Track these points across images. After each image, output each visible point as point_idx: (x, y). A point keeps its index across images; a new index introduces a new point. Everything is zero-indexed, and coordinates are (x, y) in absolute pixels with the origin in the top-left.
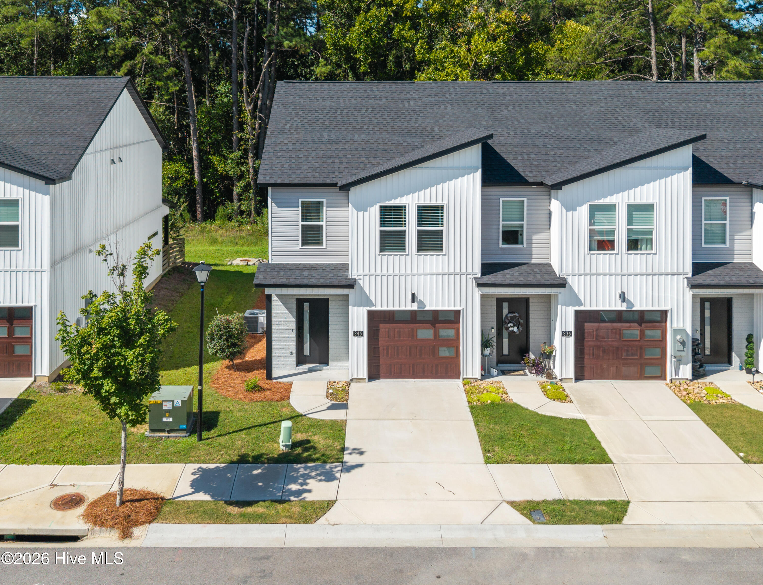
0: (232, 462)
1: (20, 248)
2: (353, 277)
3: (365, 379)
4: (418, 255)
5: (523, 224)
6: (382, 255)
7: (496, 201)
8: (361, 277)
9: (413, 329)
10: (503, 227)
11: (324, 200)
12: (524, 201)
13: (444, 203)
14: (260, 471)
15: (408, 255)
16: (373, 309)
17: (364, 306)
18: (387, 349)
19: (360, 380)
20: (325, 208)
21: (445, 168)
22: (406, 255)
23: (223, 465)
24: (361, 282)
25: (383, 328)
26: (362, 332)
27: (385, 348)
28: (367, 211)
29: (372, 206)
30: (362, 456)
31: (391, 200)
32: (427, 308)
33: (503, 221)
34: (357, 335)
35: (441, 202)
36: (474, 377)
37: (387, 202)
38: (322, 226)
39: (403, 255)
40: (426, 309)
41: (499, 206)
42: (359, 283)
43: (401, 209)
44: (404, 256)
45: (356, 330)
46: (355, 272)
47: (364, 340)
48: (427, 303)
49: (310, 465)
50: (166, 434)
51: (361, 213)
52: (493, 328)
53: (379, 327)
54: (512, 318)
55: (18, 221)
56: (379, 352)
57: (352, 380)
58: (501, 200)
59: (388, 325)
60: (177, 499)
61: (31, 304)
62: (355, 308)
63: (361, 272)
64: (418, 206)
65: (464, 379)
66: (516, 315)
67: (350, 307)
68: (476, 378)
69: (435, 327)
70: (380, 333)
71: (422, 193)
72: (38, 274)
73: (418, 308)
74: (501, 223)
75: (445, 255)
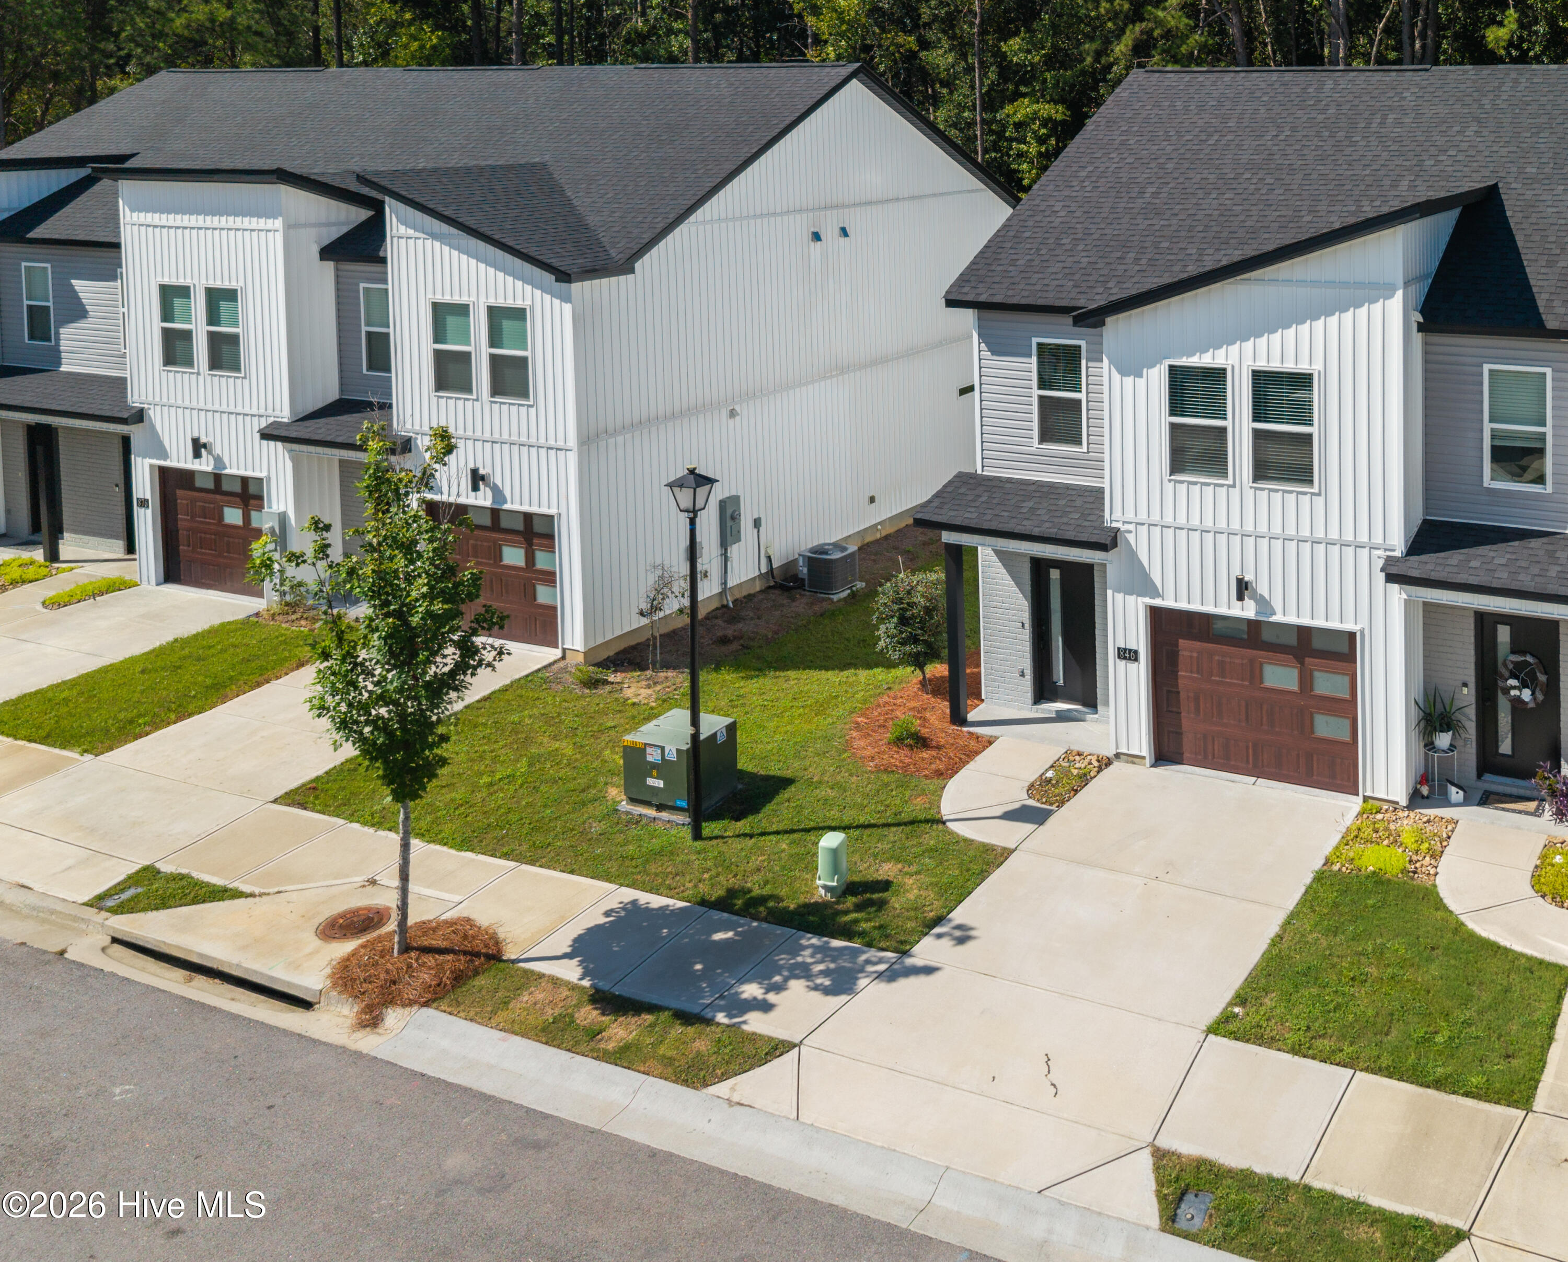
0: (703, 903)
1: (531, 403)
2: (1114, 525)
3: (1143, 758)
4: (1256, 489)
5: (1544, 434)
6: (1176, 481)
7: (1474, 369)
8: (1131, 527)
9: (1252, 661)
10: (1493, 437)
11: (1082, 343)
12: (1545, 374)
13: (1316, 368)
14: (730, 934)
15: (1234, 486)
16: (1158, 602)
17: (1139, 595)
18: (1197, 699)
19: (1134, 759)
20: (1083, 362)
21: (1315, 283)
22: (1229, 486)
23: (681, 904)
24: (1131, 538)
25: (1188, 648)
26: (1136, 652)
27: (1191, 695)
28: (1141, 376)
29: (1152, 366)
30: (960, 948)
31: (1193, 355)
32: (1278, 618)
33: (1491, 421)
34: (1125, 658)
35: (1307, 366)
36: (1390, 798)
37: (1184, 359)
38: (1079, 402)
39: (1222, 486)
40: (1273, 619)
41: (1481, 384)
42: (1126, 539)
43: (1217, 375)
44: (1225, 488)
45: (1123, 646)
46: (1117, 514)
47: (1139, 673)
48: (1277, 605)
49: (836, 943)
50: (651, 812)
51: (1129, 380)
52: (1465, 685)
53: (1177, 646)
54: (1520, 666)
55: (526, 349)
56: (1178, 701)
57: (1118, 756)
58: (1486, 367)
59: (1197, 644)
60: (522, 965)
61: (553, 511)
62: (1119, 596)
63: (1130, 516)
64: (1253, 371)
65: (1366, 799)
66: (1529, 659)
67: (1109, 592)
68: (1397, 803)
69: (1302, 663)
70: (1181, 659)
71: (1262, 341)
72: (561, 454)
73: (1257, 613)
74: (1488, 427)
75: (1319, 494)
